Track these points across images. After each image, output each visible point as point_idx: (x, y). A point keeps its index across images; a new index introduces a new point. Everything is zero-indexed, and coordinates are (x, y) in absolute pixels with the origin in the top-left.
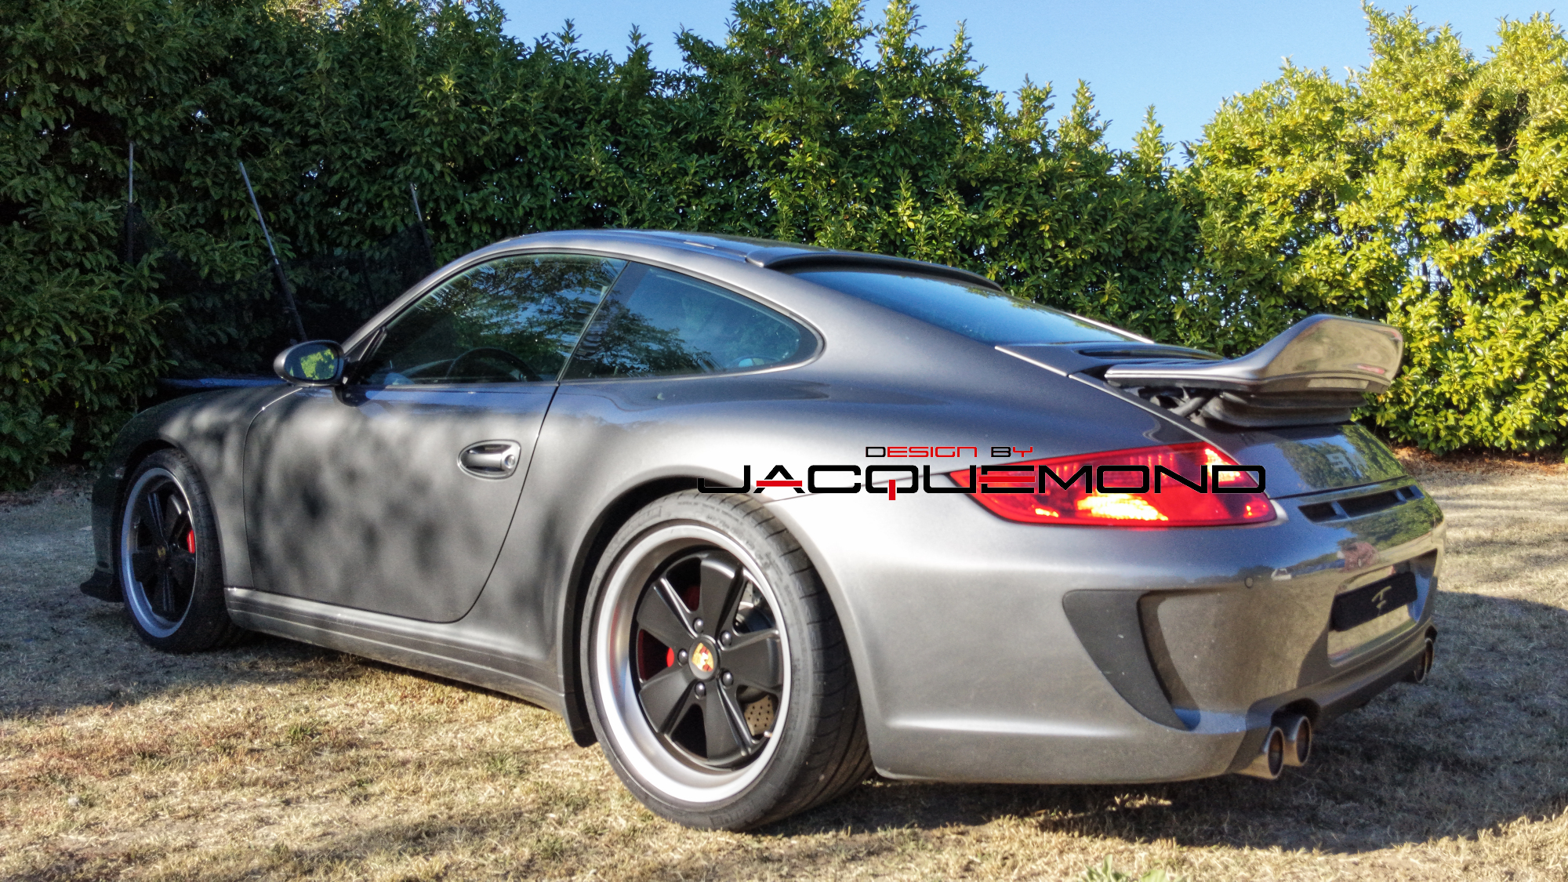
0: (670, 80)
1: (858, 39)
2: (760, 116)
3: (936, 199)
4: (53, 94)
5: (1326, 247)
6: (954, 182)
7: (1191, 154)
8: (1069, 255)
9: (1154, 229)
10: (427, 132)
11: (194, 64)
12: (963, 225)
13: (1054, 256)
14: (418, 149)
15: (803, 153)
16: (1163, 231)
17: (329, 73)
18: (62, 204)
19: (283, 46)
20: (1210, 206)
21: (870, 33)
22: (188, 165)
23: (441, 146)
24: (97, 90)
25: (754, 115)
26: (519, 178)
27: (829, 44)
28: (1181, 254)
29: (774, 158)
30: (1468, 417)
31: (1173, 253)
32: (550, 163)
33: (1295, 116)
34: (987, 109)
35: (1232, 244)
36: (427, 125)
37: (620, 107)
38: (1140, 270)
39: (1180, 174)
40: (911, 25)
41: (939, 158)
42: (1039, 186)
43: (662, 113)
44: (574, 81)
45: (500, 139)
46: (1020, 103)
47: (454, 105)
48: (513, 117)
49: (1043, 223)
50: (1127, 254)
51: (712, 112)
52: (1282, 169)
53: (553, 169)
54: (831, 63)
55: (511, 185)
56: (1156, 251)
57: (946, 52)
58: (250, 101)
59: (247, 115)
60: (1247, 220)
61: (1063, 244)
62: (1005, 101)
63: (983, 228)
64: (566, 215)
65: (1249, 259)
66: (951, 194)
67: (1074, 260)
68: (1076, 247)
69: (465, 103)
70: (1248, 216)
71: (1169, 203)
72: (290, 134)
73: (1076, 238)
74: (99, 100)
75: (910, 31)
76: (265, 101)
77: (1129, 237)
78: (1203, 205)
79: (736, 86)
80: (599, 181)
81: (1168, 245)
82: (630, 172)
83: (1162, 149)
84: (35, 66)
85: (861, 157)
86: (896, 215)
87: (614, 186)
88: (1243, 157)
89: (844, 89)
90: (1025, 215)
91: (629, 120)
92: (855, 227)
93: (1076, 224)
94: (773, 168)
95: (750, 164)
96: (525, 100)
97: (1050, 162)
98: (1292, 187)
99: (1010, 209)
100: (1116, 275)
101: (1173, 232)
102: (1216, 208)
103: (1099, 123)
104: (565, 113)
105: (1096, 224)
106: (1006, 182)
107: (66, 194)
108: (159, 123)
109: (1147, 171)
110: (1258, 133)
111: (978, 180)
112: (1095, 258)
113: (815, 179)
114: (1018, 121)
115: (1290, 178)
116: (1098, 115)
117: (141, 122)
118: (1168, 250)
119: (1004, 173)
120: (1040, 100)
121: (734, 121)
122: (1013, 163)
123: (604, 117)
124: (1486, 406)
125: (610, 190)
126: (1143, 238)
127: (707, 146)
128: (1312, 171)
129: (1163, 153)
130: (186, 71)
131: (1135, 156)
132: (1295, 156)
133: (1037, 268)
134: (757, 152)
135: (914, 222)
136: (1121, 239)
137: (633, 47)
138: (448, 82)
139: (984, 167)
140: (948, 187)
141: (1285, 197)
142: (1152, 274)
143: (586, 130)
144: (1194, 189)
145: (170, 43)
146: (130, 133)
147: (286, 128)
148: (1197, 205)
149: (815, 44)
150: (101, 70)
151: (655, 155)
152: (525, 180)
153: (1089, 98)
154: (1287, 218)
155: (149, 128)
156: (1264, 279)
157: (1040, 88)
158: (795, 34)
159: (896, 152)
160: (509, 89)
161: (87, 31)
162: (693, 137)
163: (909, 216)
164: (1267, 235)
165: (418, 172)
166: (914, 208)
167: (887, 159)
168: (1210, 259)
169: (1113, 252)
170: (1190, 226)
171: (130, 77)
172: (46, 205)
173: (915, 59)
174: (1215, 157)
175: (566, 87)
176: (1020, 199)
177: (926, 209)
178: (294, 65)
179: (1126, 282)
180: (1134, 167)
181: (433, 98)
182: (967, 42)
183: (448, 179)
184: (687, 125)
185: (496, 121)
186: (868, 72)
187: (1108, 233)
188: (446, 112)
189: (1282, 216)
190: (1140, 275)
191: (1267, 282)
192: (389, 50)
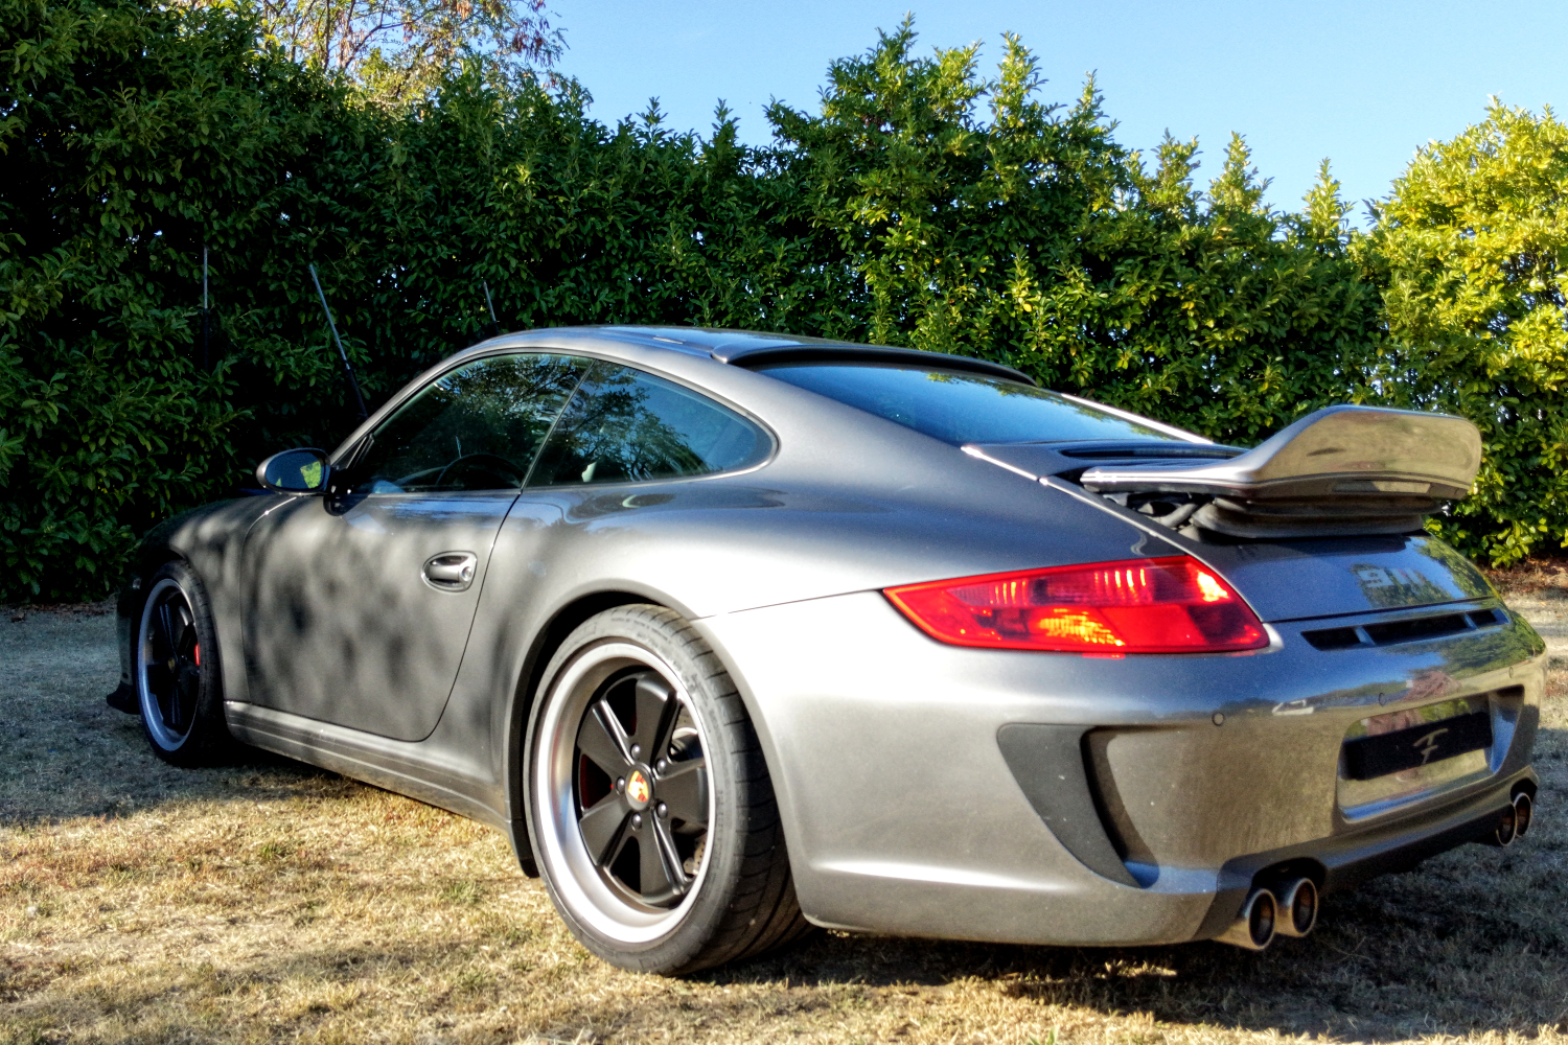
0: (760, 158)
1: (968, 99)
2: (853, 191)
3: (1057, 277)
4: (131, 201)
5: (1545, 321)
6: (1079, 256)
7: (1376, 214)
8: (1218, 337)
9: (1327, 303)
10: (502, 226)
11: (270, 164)
12: (1089, 305)
13: (1200, 339)
14: (493, 245)
15: (903, 231)
16: (1338, 305)
17: (405, 167)
18: (141, 311)
19: (361, 140)
20: (1396, 275)
21: (982, 91)
22: (265, 268)
23: (517, 242)
24: (173, 195)
25: (852, 191)
26: (596, 272)
27: (934, 107)
28: (1361, 333)
29: (871, 240)
31: (1351, 332)
32: (629, 254)
33: (1504, 166)
34: (1121, 171)
35: (1422, 320)
36: (502, 219)
37: (704, 190)
38: (1309, 352)
39: (1360, 238)
40: (1031, 79)
41: (1060, 227)
42: (1181, 257)
43: (749, 193)
44: (656, 164)
45: (577, 231)
46: (1159, 162)
47: (530, 195)
48: (590, 207)
49: (1186, 300)
50: (1293, 334)
51: (804, 191)
52: (1488, 229)
53: (632, 260)
54: (938, 127)
55: (588, 280)
56: (1328, 330)
57: (1072, 107)
58: (326, 200)
59: (323, 215)
60: (1443, 291)
61: (1211, 324)
62: (1141, 161)
63: (1113, 308)
64: (645, 310)
65: (1445, 337)
66: (1076, 270)
67: (1225, 342)
68: (1228, 327)
69: (542, 194)
70: (1444, 286)
71: (1346, 273)
72: (367, 233)
73: (1228, 317)
74: (175, 205)
75: (1029, 87)
76: (342, 200)
77: (1295, 314)
78: (1388, 274)
79: (829, 161)
80: (680, 272)
81: (1343, 322)
82: (713, 260)
83: (1341, 209)
84: (113, 172)
85: (970, 232)
86: (1009, 296)
87: (696, 277)
88: (1441, 215)
89: (950, 156)
90: (1166, 291)
91: (713, 203)
92: (962, 313)
93: (1227, 301)
94: (868, 249)
95: (843, 246)
96: (604, 188)
97: (1195, 229)
98: (1500, 250)
99: (1147, 286)
100: (1278, 359)
101: (1349, 308)
102: (1403, 277)
103: (1257, 181)
104: (645, 199)
105: (1254, 297)
106: (1141, 254)
107: (146, 301)
108: (233, 227)
109: (1321, 234)
110: (1457, 187)
111: (1109, 253)
112: (1252, 340)
113: (916, 259)
114: (1156, 183)
115: (1498, 239)
116: (1255, 172)
117: (216, 226)
118: (1345, 329)
119: (1139, 243)
120: (1183, 158)
121: (826, 199)
122: (1150, 231)
123: (686, 201)
125: (691, 280)
126: (1312, 315)
127: (796, 228)
128: (1524, 230)
129: (1340, 214)
130: (263, 172)
131: (1305, 218)
132: (1504, 213)
133: (1179, 353)
134: (851, 232)
135: (1031, 304)
136: (1284, 316)
137: (719, 123)
138: (524, 173)
139: (1115, 238)
140: (1072, 262)
141: (1491, 261)
142: (1324, 357)
143: (667, 217)
144: (1376, 255)
145: (246, 143)
146: (206, 238)
147: (362, 227)
148: (1380, 275)
149: (918, 108)
150: (177, 175)
151: (740, 240)
152: (603, 274)
153: (1244, 153)
154: (1493, 288)
155: (223, 232)
156: (1464, 361)
157: (1184, 143)
158: (896, 98)
159: (1010, 226)
160: (586, 177)
161: (163, 135)
162: (782, 219)
163: (1024, 298)
164: (1468, 308)
165: (493, 269)
166: (1031, 288)
167: (1000, 234)
168: (1396, 338)
169: (1274, 330)
170: (1372, 300)
171: (206, 181)
172: (125, 313)
173: (1034, 120)
174: (1406, 217)
175: (647, 170)
176: (1159, 274)
177: (1045, 289)
178: (372, 161)
179: (1291, 368)
180: (1304, 231)
181: (509, 190)
182: (1097, 95)
183: (524, 276)
184: (777, 206)
185: (572, 211)
186: (981, 137)
187: (1268, 310)
188: (521, 205)
189: (1487, 287)
190: (1309, 359)
191: (1469, 364)
192: (466, 141)
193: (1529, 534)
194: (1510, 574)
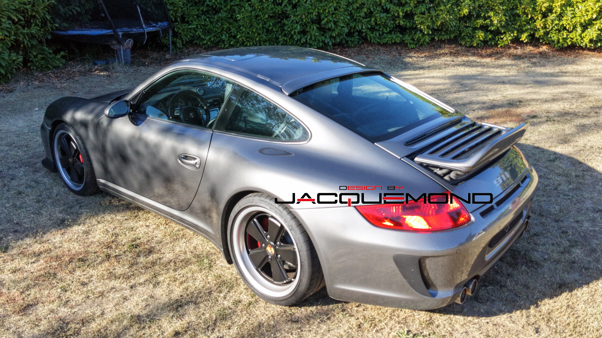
30: (572, 34)
124: (579, 29)
193: (511, 36)
194: (503, 49)
